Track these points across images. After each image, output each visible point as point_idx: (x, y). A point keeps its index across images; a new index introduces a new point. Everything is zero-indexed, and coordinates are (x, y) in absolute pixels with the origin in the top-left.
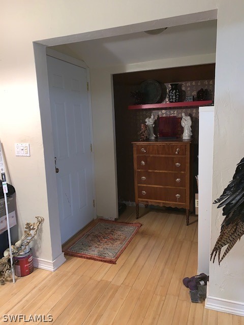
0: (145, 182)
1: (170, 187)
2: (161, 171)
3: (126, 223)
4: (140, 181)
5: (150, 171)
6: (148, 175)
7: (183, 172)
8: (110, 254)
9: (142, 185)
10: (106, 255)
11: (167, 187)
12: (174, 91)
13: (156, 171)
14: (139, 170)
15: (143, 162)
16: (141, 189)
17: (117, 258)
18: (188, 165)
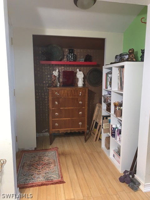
0: (57, 117)
1: (75, 118)
2: (69, 108)
3: (45, 150)
4: (54, 117)
5: (61, 108)
6: (60, 111)
7: (83, 107)
8: (55, 176)
9: (55, 119)
10: (52, 178)
11: (73, 118)
12: (72, 54)
13: (66, 108)
14: (53, 109)
15: (56, 103)
16: (54, 122)
17: (62, 177)
18: (87, 103)
